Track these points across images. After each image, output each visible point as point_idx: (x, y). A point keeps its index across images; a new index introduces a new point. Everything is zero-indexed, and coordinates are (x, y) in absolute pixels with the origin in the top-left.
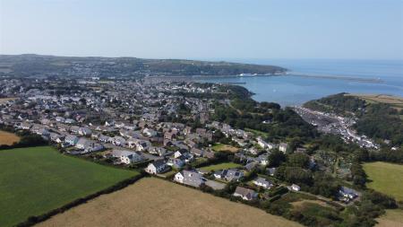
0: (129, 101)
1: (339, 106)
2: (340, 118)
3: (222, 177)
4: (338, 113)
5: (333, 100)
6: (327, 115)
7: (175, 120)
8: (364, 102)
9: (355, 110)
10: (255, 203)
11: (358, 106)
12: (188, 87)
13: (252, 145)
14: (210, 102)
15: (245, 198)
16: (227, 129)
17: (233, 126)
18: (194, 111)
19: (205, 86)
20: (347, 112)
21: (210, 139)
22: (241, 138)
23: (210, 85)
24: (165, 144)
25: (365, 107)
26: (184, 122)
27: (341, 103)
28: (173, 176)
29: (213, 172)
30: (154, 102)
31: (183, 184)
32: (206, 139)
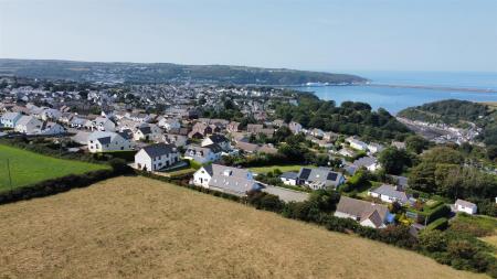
0: (153, 99)
1: (450, 113)
2: (453, 129)
3: (300, 182)
4: (448, 123)
5: (441, 106)
6: (433, 126)
7: (215, 117)
8: (486, 108)
9: (474, 119)
10: (398, 237)
11: (477, 113)
12: (239, 90)
13: (340, 148)
14: (269, 102)
15: (367, 223)
16: (295, 128)
17: (305, 126)
18: (245, 111)
19: (262, 90)
20: (463, 122)
21: (270, 137)
22: (321, 138)
23: (269, 90)
24: (190, 136)
25: (488, 114)
26: (228, 118)
27: (452, 110)
28: (190, 176)
29: (279, 173)
30: (188, 102)
31: (208, 191)
32: (263, 136)
